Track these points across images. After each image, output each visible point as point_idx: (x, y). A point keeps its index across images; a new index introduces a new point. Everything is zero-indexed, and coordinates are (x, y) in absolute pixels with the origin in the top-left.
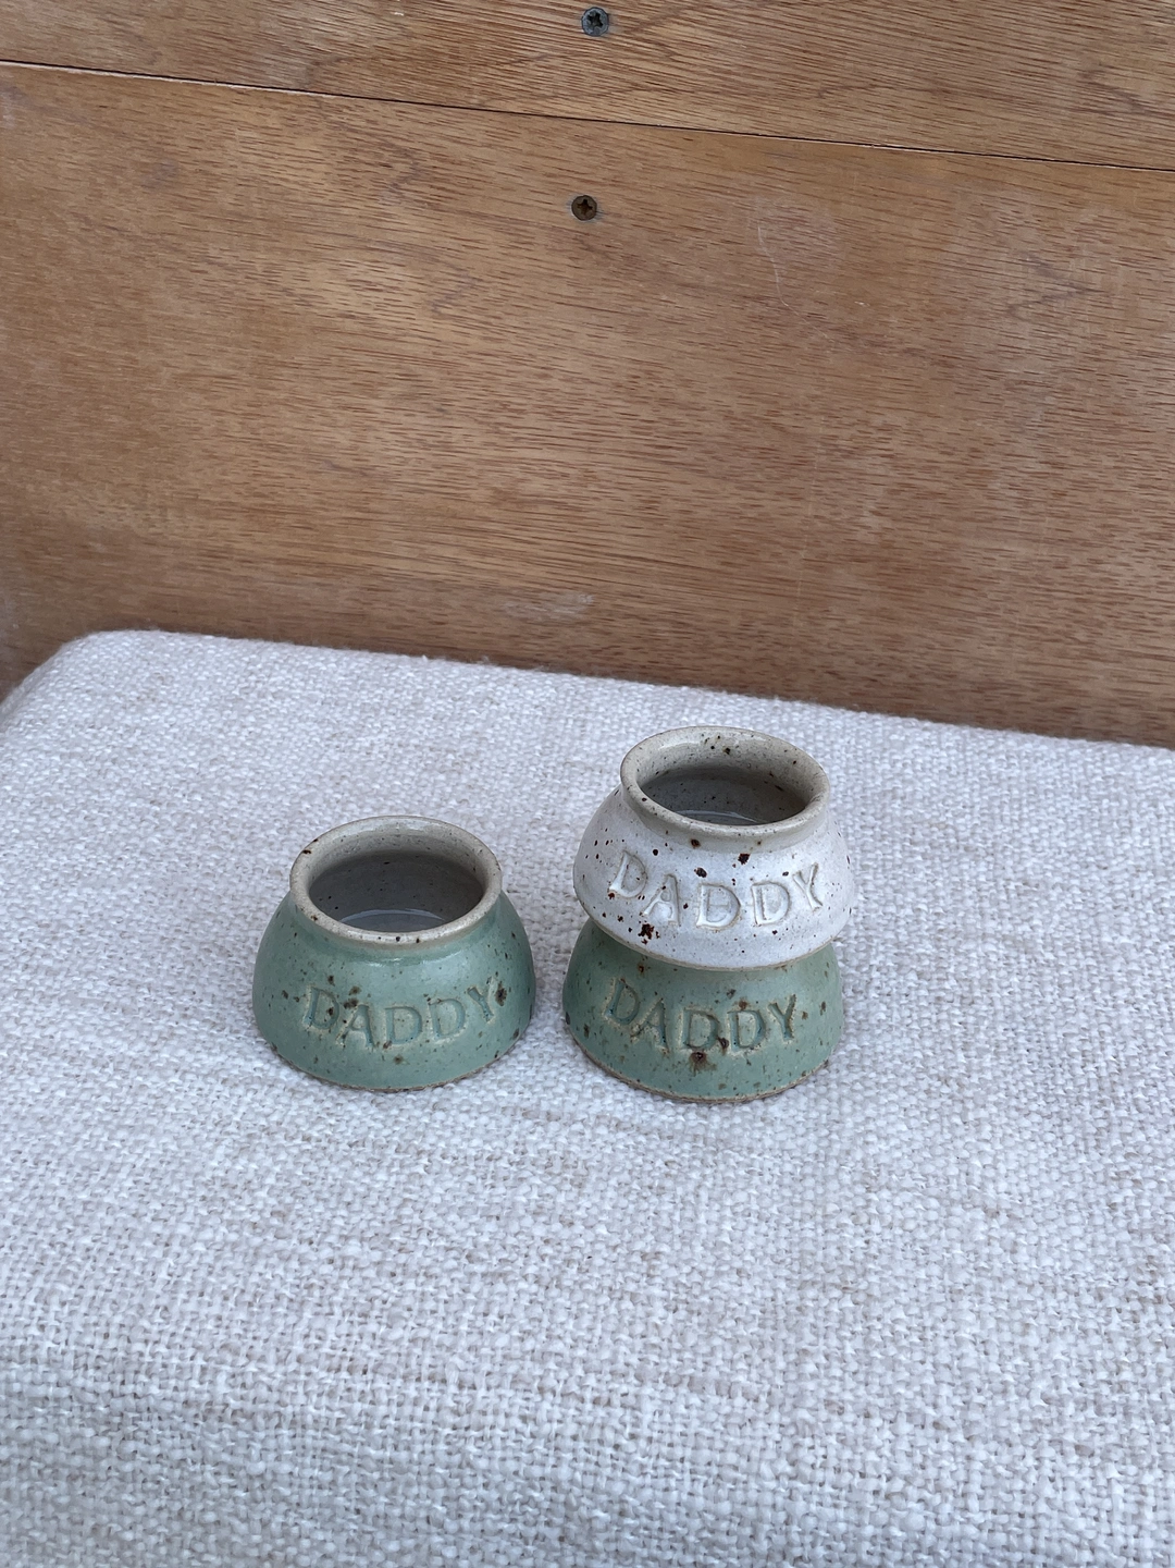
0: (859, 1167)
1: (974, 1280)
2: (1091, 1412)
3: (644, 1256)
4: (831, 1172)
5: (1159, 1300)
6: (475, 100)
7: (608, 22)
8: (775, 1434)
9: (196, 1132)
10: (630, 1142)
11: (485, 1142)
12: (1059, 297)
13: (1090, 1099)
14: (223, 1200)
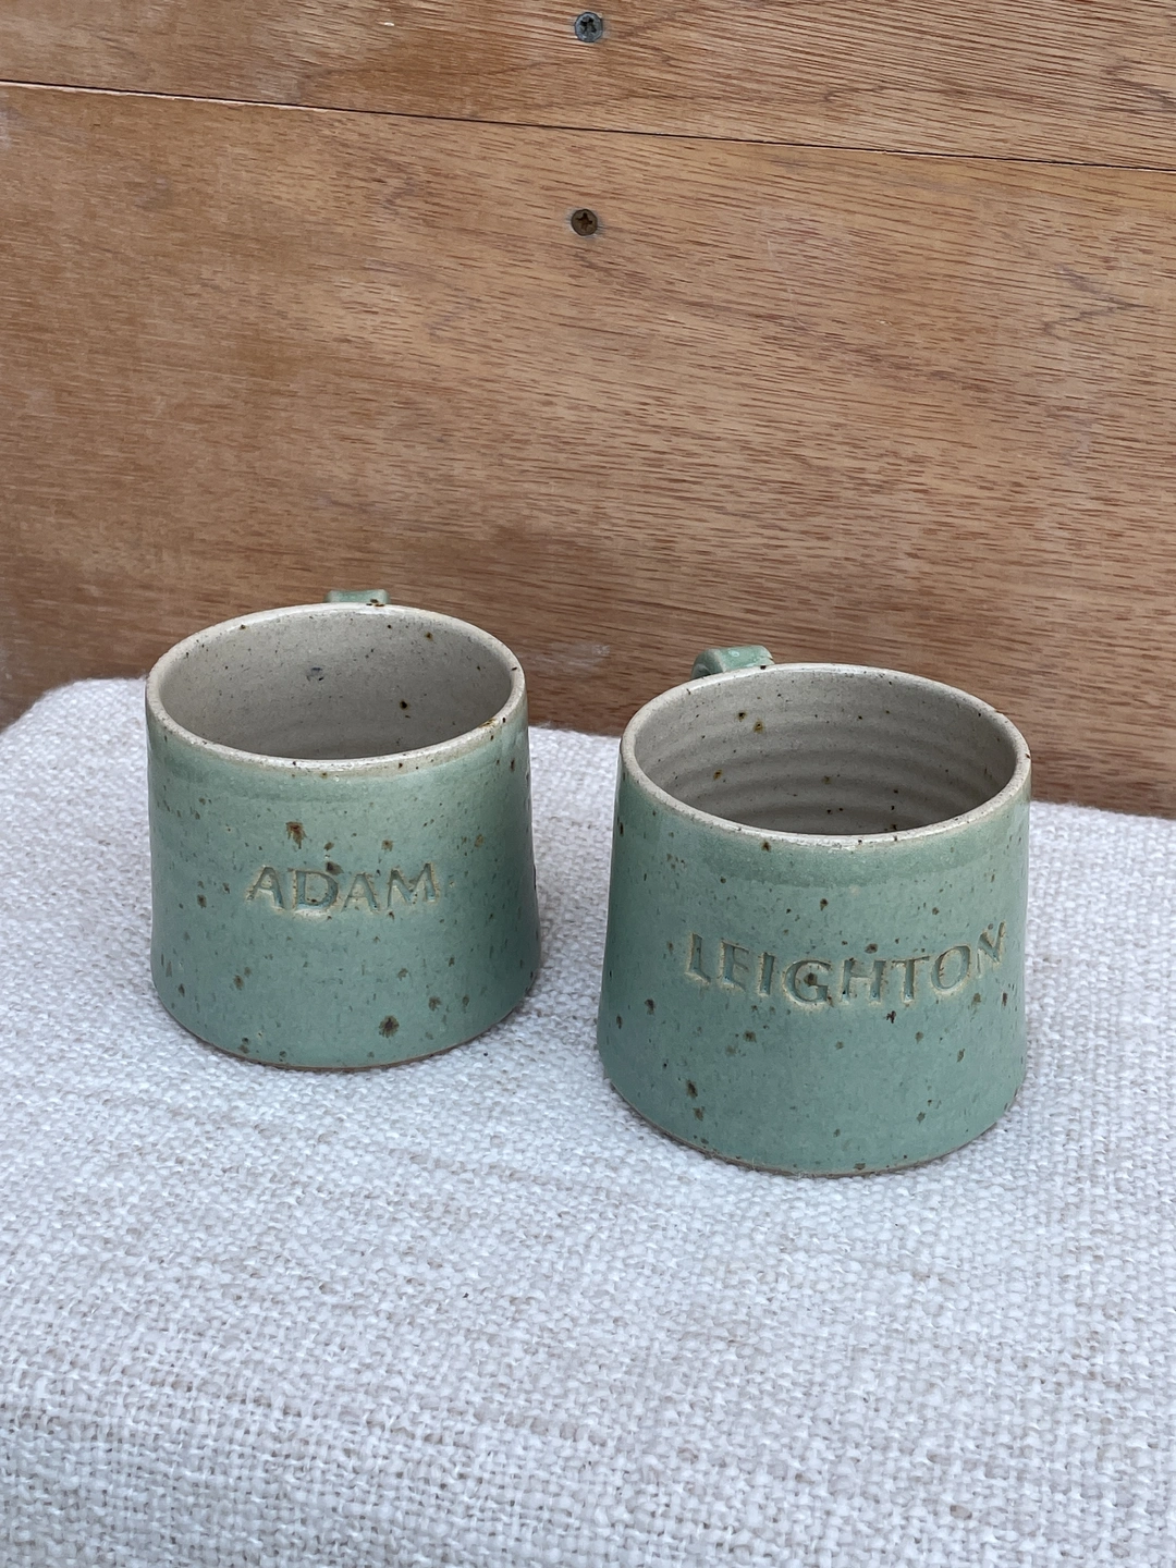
0: (778, 1229)
1: (883, 1341)
2: (980, 1474)
3: (513, 1300)
4: (745, 1230)
5: (1092, 1375)
6: (468, 110)
7: (602, 28)
8: (617, 1480)
9: (66, 1149)
10: (523, 1192)
11: (365, 1180)
12: (1096, 313)
13: (1063, 1175)
14: (80, 1215)
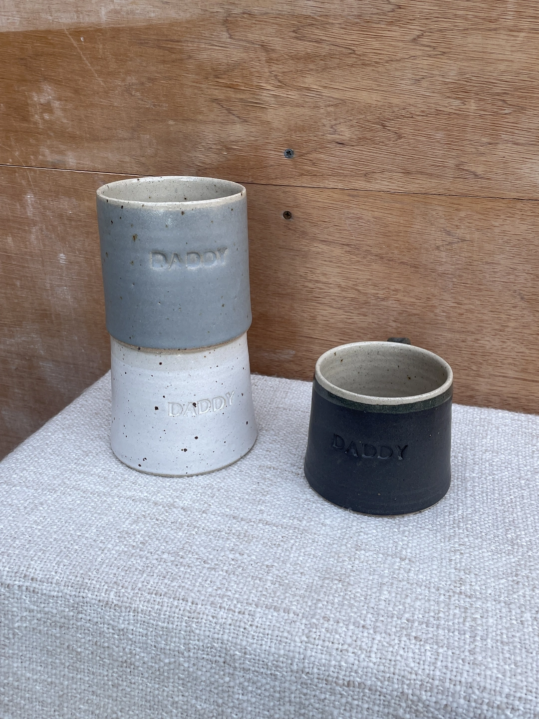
0: (355, 543)
1: (390, 581)
2: (424, 626)
3: (267, 566)
4: (344, 543)
5: (461, 593)
6: (250, 180)
7: (293, 154)
8: (303, 627)
9: (120, 516)
10: (270, 529)
11: (218, 526)
12: (454, 243)
13: (449, 526)
14: (125, 537)
